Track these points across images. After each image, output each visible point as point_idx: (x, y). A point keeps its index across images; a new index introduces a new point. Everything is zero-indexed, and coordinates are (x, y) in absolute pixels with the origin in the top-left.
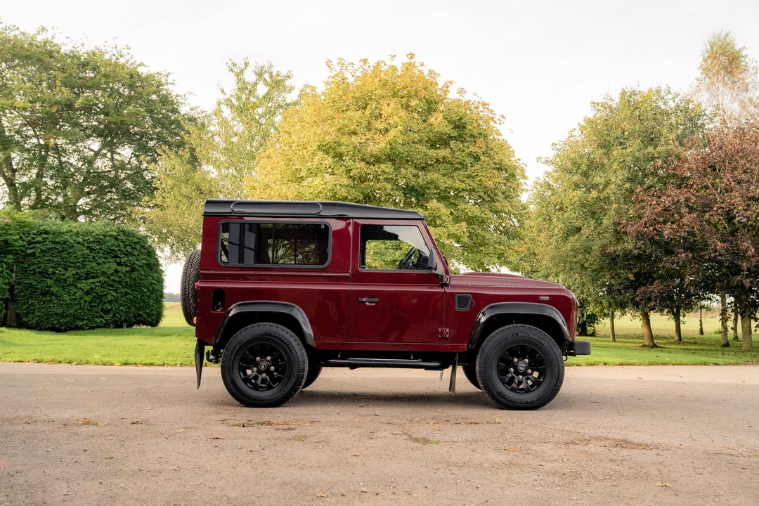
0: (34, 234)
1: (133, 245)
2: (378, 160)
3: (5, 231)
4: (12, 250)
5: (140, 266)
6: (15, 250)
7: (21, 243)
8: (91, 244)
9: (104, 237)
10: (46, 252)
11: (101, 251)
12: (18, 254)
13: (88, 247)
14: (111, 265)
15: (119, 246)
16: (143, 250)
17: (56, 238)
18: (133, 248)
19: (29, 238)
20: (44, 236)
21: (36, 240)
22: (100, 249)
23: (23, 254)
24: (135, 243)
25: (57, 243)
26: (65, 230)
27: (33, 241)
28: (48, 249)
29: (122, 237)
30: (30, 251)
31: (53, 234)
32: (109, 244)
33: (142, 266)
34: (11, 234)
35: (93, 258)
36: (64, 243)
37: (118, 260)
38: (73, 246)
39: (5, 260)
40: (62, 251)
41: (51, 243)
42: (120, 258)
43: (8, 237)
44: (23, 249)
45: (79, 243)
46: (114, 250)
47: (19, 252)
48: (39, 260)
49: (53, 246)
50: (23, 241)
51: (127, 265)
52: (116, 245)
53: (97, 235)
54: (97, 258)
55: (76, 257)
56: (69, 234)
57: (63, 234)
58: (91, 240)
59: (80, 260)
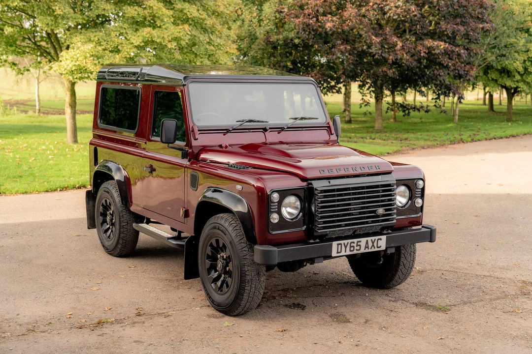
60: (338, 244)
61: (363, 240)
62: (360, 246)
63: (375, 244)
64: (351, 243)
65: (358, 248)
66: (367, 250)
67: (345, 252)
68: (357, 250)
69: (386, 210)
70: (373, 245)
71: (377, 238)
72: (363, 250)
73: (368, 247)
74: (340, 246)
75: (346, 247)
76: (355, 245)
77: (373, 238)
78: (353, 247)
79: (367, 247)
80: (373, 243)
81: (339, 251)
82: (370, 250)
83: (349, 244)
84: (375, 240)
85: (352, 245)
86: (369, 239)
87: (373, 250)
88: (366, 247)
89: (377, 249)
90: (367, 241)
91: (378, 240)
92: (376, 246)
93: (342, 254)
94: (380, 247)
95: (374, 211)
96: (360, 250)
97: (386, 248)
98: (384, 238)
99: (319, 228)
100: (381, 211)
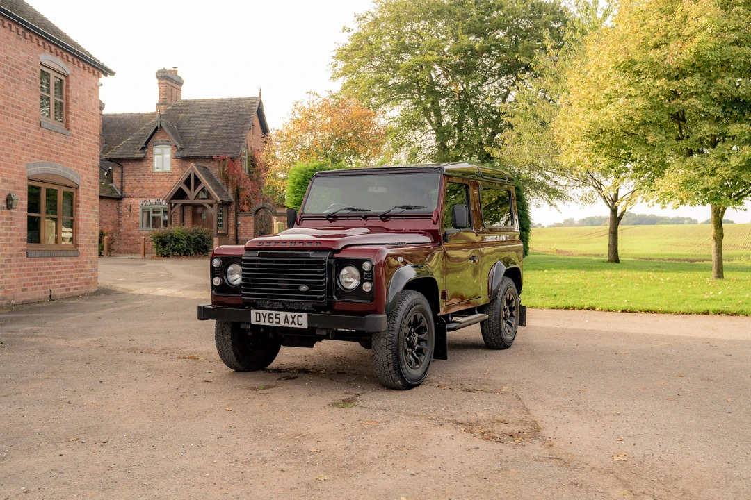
2: (683, 74)
60: (257, 313)
61: (282, 314)
62: (279, 318)
63: (296, 320)
64: (269, 314)
65: (277, 320)
66: (287, 325)
67: (265, 322)
68: (276, 322)
69: (310, 288)
70: (293, 321)
71: (297, 314)
72: (282, 324)
73: (288, 322)
74: (258, 315)
75: (264, 317)
76: (274, 317)
77: (293, 314)
78: (272, 318)
80: (293, 319)
81: (258, 320)
82: (290, 326)
83: (267, 315)
84: (295, 316)
85: (271, 316)
86: (289, 314)
87: (293, 326)
88: (285, 322)
89: (297, 326)
90: (286, 315)
91: (298, 316)
92: (296, 323)
93: (262, 323)
94: (302, 324)
95: (297, 287)
96: (279, 323)
97: (308, 327)
98: (305, 315)
99: (244, 295)
100: (304, 288)
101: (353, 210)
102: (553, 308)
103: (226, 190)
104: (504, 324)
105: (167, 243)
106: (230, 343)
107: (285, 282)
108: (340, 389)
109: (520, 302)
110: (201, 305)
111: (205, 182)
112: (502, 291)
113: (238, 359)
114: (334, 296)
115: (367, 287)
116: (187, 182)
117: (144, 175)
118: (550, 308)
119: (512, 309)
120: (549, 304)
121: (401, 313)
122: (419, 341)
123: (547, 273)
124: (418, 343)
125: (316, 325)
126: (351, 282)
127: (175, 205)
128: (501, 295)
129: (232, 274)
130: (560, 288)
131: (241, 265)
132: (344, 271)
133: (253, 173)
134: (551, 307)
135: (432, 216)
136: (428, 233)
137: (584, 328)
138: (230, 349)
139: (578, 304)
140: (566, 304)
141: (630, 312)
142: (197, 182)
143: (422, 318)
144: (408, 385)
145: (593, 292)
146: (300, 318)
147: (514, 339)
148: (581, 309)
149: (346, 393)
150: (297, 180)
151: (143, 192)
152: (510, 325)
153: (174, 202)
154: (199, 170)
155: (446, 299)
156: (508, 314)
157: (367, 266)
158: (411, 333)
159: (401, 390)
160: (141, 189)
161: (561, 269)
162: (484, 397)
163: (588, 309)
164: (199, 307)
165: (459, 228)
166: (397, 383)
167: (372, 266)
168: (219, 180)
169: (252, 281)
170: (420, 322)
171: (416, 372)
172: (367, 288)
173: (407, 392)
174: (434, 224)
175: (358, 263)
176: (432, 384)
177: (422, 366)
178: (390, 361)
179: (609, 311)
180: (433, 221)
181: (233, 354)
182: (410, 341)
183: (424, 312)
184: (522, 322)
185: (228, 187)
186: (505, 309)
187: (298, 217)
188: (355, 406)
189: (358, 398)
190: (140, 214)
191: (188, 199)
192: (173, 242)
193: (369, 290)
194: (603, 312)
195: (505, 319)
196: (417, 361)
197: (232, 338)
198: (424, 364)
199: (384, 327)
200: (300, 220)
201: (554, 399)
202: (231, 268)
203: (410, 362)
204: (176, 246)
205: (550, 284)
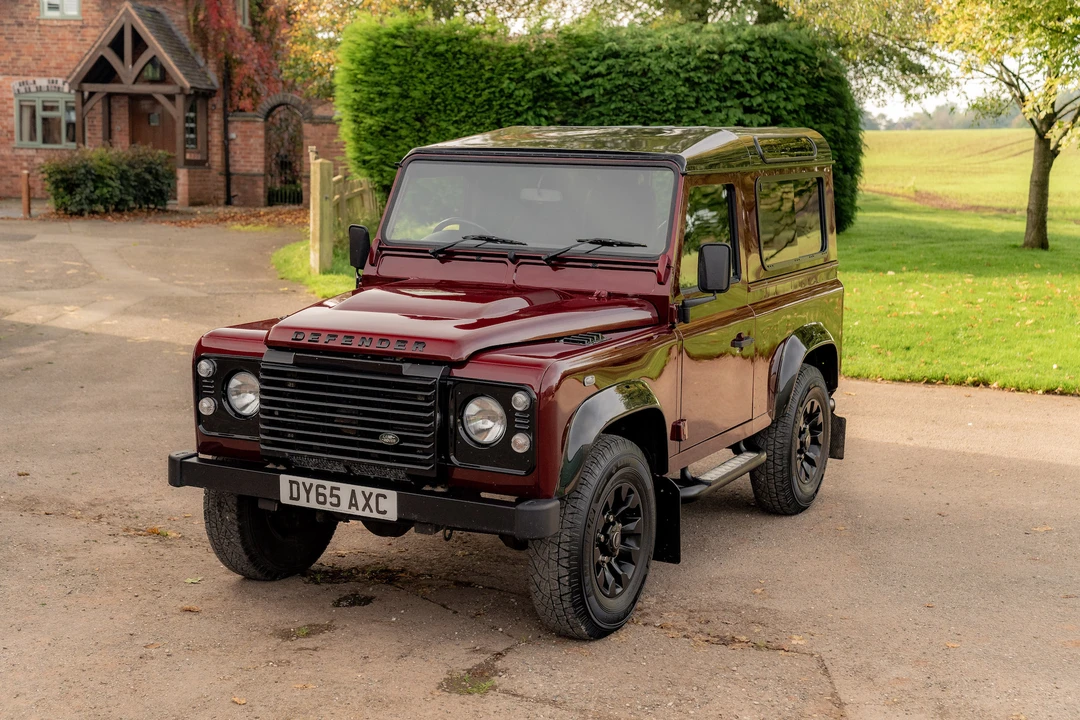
0: (595, 59)
1: (780, 68)
3: (542, 59)
4: (557, 93)
5: (789, 112)
6: (562, 92)
7: (572, 77)
8: (692, 74)
9: (721, 54)
10: (613, 93)
11: (711, 86)
12: (566, 99)
13: (687, 80)
14: (731, 112)
15: (748, 73)
16: (800, 78)
17: (630, 64)
18: (778, 74)
19: (584, 69)
20: (611, 61)
21: (596, 70)
22: (710, 81)
23: (576, 98)
24: (786, 63)
25: (632, 74)
26: (647, 48)
27: (592, 72)
28: (617, 87)
29: (757, 53)
30: (586, 93)
31: (627, 56)
32: (727, 70)
33: (795, 111)
34: (553, 64)
35: (697, 100)
36: (644, 73)
37: (746, 101)
38: (659, 80)
39: (545, 112)
40: (641, 90)
41: (621, 76)
42: (751, 96)
43: (545, 70)
44: (575, 89)
45: (670, 72)
46: (738, 82)
47: (570, 94)
48: (601, 109)
49: (625, 80)
50: (576, 73)
51: (763, 112)
52: (743, 70)
53: (708, 52)
54: (703, 101)
55: (664, 101)
56: (654, 54)
57: (644, 55)
58: (692, 65)
59: (670, 107)
60: (291, 482)
61: (345, 490)
62: (338, 497)
63: (372, 502)
64: (318, 486)
65: (335, 501)
66: (353, 511)
67: (308, 501)
68: (331, 504)
69: (403, 439)
70: (367, 504)
71: (375, 491)
72: (344, 508)
73: (356, 505)
74: (295, 486)
75: (308, 492)
76: (327, 492)
77: (368, 490)
78: (324, 495)
79: (354, 505)
80: (367, 500)
81: (295, 495)
82: (360, 513)
83: (314, 489)
84: (371, 494)
85: (321, 490)
86: (359, 489)
87: (367, 514)
88: (351, 505)
89: (375, 515)
90: (353, 491)
91: (378, 496)
92: (373, 506)
93: (302, 503)
94: (385, 512)
95: (376, 435)
96: (338, 505)
97: (399, 519)
98: (392, 495)
99: (265, 442)
100: (389, 438)
101: (489, 240)
102: (902, 380)
103: (202, 63)
104: (799, 462)
105: (78, 186)
106: (236, 528)
107: (350, 422)
108: (463, 637)
109: (833, 410)
110: (174, 455)
111: (156, 46)
112: (797, 398)
113: (252, 559)
114: (452, 458)
115: (521, 442)
116: (117, 44)
117: (21, 25)
118: (894, 380)
119: (815, 429)
120: (893, 370)
121: (588, 493)
122: (625, 535)
123: (892, 281)
124: (623, 542)
125: (415, 517)
126: (488, 430)
127: (92, 94)
128: (795, 406)
129: (238, 393)
130: (919, 330)
131: (257, 376)
132: (472, 408)
133: (260, 24)
134: (899, 377)
135: (656, 265)
136: (646, 304)
137: (962, 446)
138: (236, 539)
139: (955, 373)
140: (929, 372)
141: (1062, 393)
142: (139, 44)
143: (630, 491)
144: (599, 633)
145: (987, 341)
146: (381, 499)
147: (817, 491)
148: (960, 383)
149: (475, 651)
150: (359, 55)
151: (20, 63)
152: (811, 462)
153: (88, 88)
154: (142, 17)
155: (680, 440)
156: (808, 439)
157: (520, 400)
158: (608, 524)
159: (585, 640)
160: (14, 55)
161: (922, 270)
162: (754, 661)
163: (975, 384)
164: (172, 460)
165: (712, 291)
166: (577, 631)
167: (532, 401)
168: (187, 41)
169: (282, 414)
170: (627, 499)
171: (617, 604)
172: (520, 446)
173: (598, 645)
174: (661, 282)
175: (502, 393)
176: (647, 619)
177: (629, 589)
178: (566, 590)
179: (1019, 390)
180: (659, 275)
181: (240, 549)
182: (605, 542)
183: (636, 479)
184: (836, 450)
185: (206, 57)
186: (802, 432)
187: (374, 246)
188: (494, 688)
189: (499, 664)
190: (15, 112)
191: (119, 81)
192: (90, 184)
193: (526, 448)
194: (1006, 393)
195: (800, 452)
196: (619, 580)
197: (240, 517)
198: (632, 584)
199: (554, 526)
200: (377, 255)
201: (895, 673)
202: (235, 382)
203: (606, 585)
204: (98, 192)
205: (897, 316)
